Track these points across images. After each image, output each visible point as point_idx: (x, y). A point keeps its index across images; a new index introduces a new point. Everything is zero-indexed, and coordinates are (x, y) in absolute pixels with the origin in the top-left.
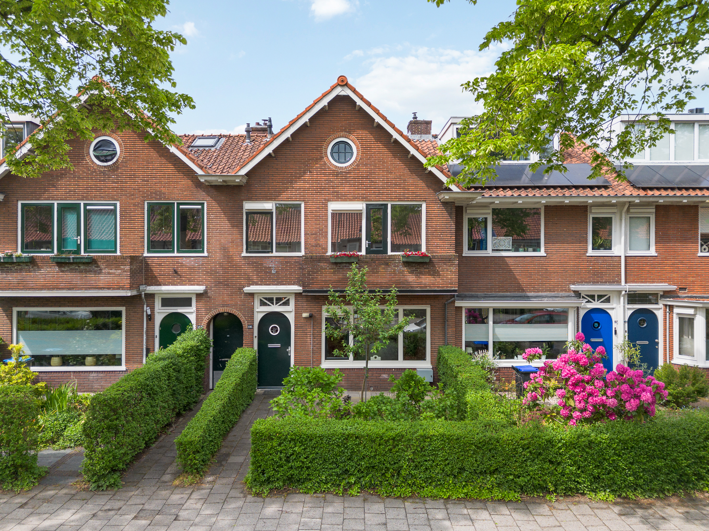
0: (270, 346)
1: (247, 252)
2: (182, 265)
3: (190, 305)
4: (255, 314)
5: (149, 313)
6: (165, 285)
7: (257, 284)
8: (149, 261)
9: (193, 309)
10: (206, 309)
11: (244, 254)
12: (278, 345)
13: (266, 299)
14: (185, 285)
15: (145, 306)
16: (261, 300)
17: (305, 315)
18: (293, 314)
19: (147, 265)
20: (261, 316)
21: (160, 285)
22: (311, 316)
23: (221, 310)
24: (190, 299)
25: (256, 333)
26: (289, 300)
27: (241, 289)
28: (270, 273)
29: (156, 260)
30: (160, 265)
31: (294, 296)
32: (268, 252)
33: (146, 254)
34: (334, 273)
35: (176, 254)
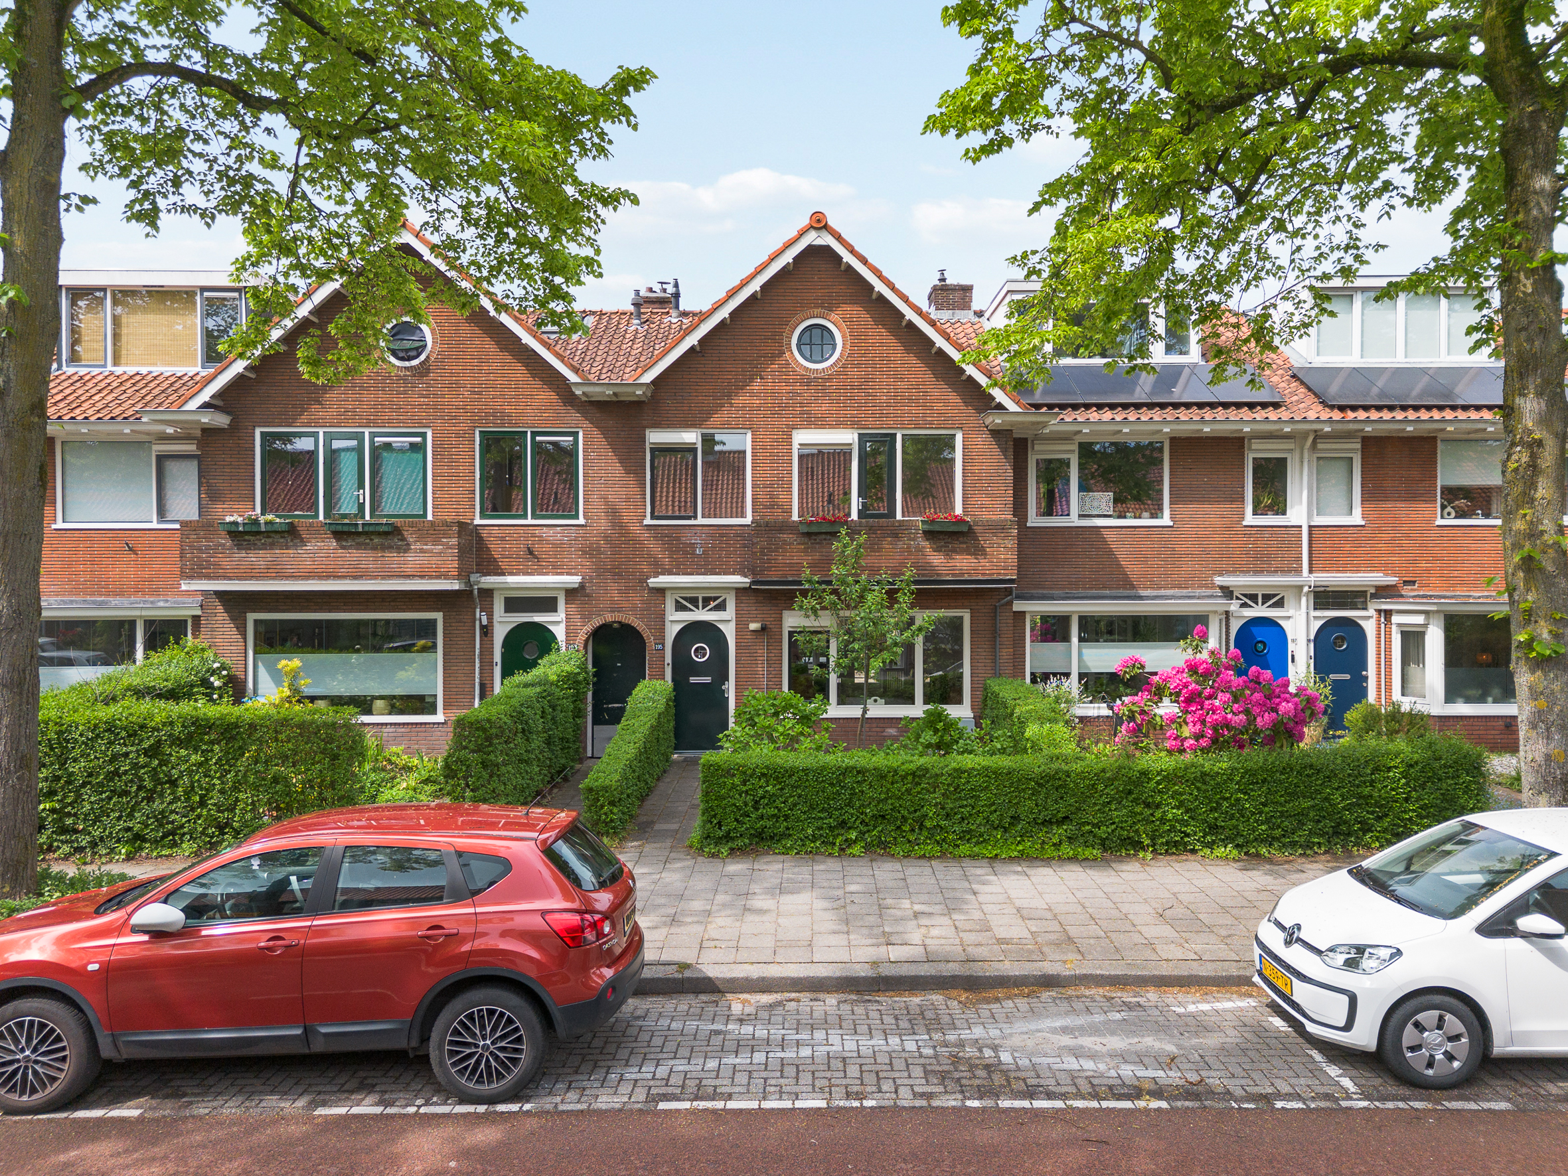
0: (693, 680)
1: (653, 517)
2: (541, 540)
3: (554, 609)
4: (668, 624)
5: (485, 622)
6: (511, 574)
7: (670, 573)
8: (484, 533)
9: (561, 615)
10: (583, 617)
11: (648, 521)
12: (708, 680)
13: (685, 599)
14: (546, 574)
15: (478, 610)
16: (677, 602)
17: (754, 626)
18: (732, 625)
19: (480, 539)
20: (677, 628)
21: (503, 574)
22: (764, 629)
23: (609, 617)
24: (555, 599)
25: (668, 658)
26: (725, 600)
27: (643, 581)
28: (693, 553)
29: (495, 531)
30: (503, 539)
31: (733, 593)
32: (689, 518)
33: (478, 521)
34: (805, 551)
35: (530, 521)
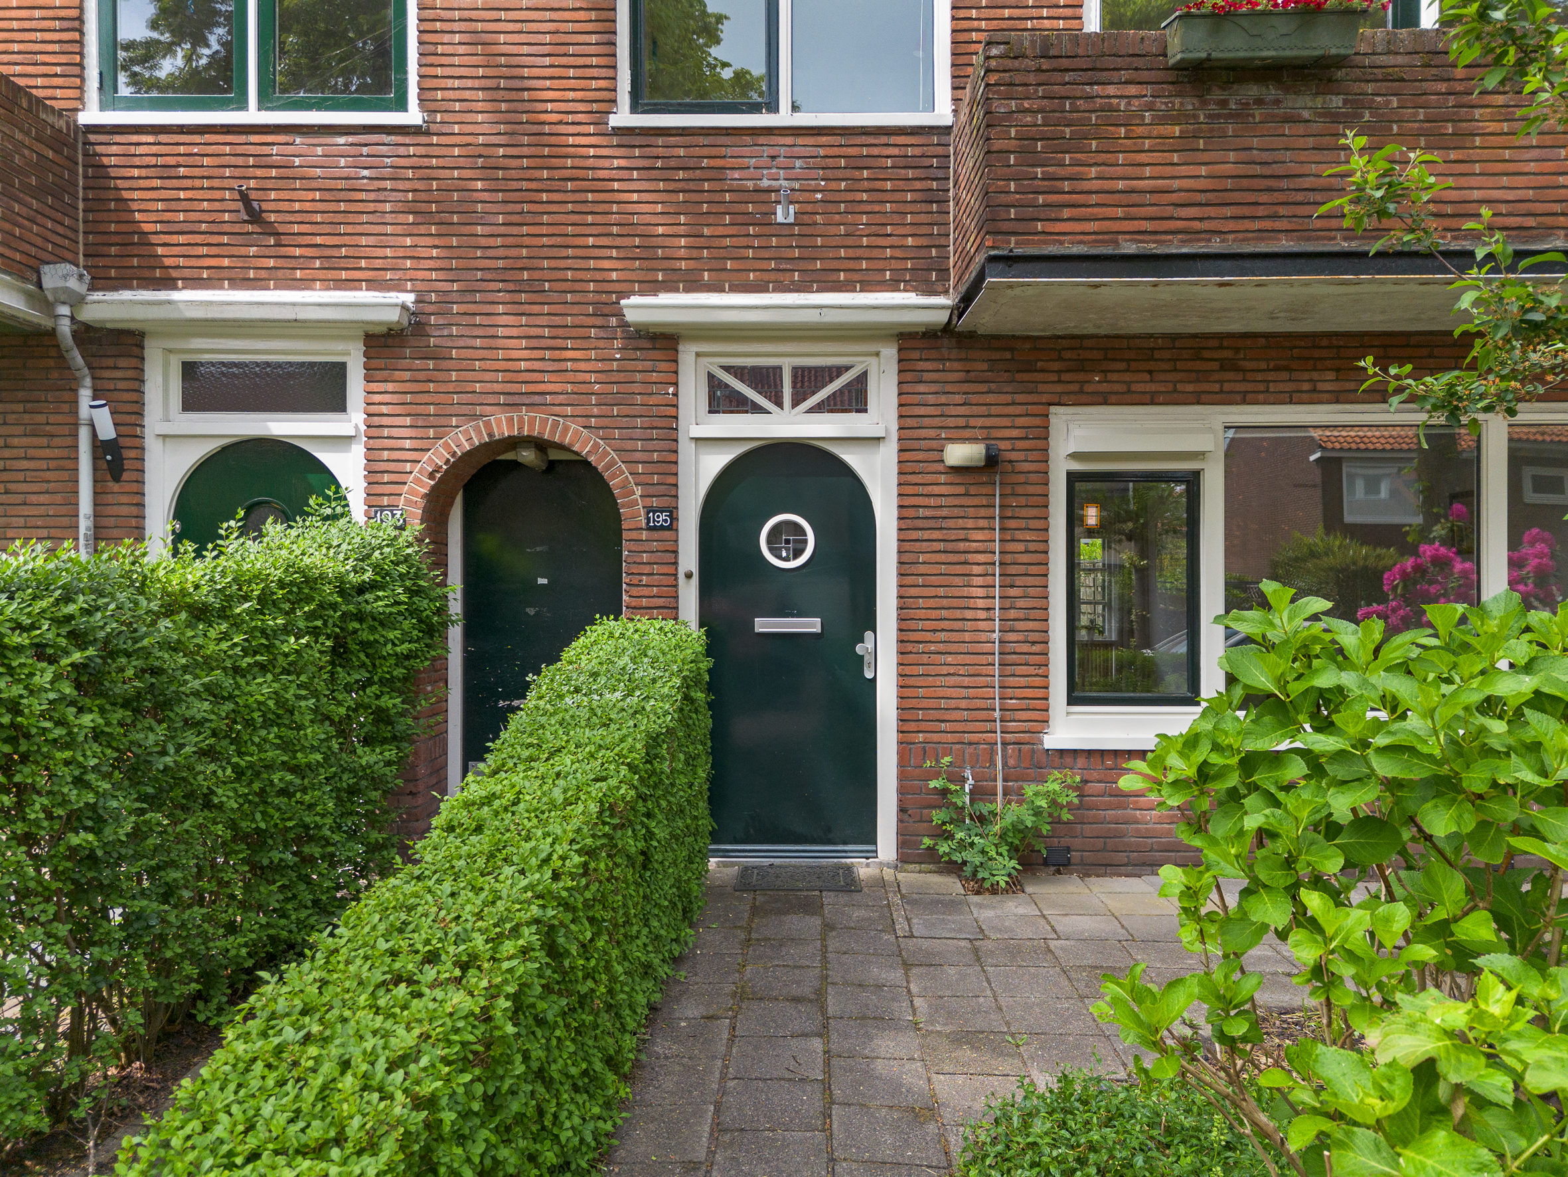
0: (763, 625)
1: (635, 108)
2: (288, 175)
3: (337, 404)
4: (686, 450)
5: (107, 431)
6: (195, 282)
7: (694, 285)
8: (111, 153)
9: (353, 420)
10: (421, 422)
11: (623, 117)
12: (812, 625)
13: (738, 372)
14: (305, 284)
15: (85, 396)
16: (711, 377)
17: (959, 453)
18: (889, 454)
19: (98, 172)
20: (714, 463)
21: (168, 283)
22: (992, 461)
23: (502, 425)
24: (339, 371)
25: (689, 558)
26: (863, 378)
27: (609, 310)
28: (766, 219)
29: (146, 145)
30: (167, 172)
31: (890, 352)
32: (755, 108)
33: (91, 115)
34: (1185, 144)
35: (253, 115)
